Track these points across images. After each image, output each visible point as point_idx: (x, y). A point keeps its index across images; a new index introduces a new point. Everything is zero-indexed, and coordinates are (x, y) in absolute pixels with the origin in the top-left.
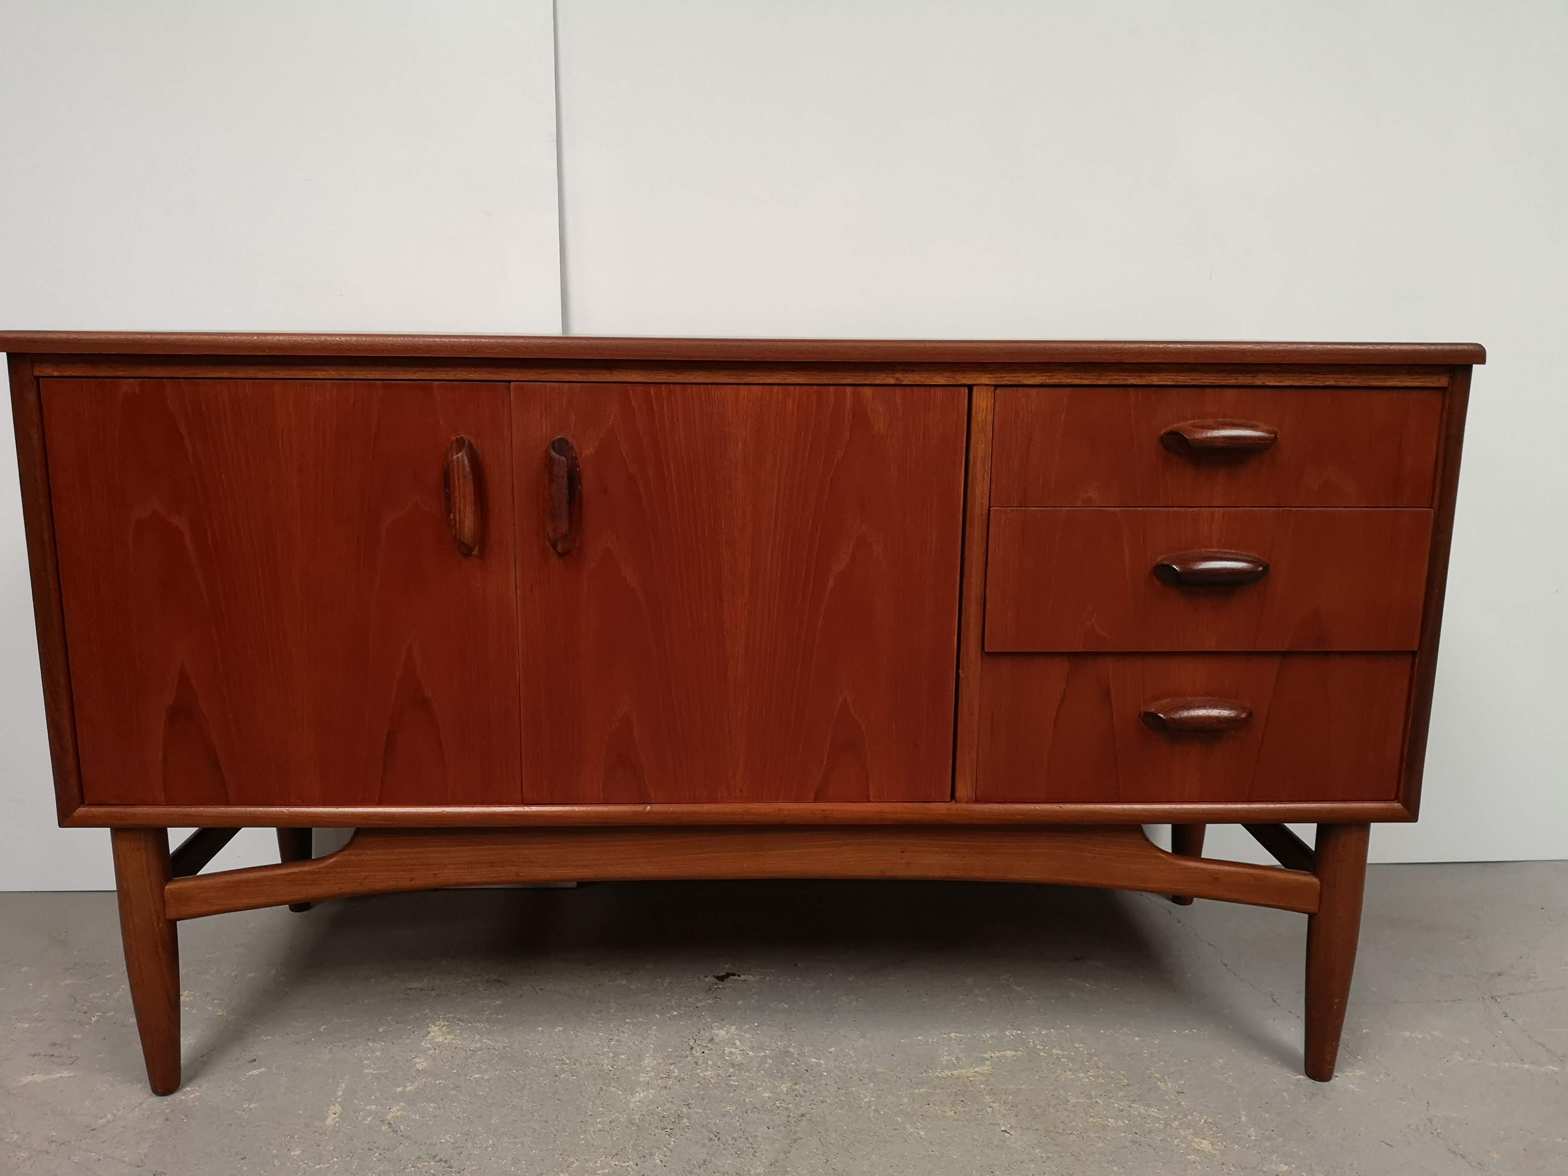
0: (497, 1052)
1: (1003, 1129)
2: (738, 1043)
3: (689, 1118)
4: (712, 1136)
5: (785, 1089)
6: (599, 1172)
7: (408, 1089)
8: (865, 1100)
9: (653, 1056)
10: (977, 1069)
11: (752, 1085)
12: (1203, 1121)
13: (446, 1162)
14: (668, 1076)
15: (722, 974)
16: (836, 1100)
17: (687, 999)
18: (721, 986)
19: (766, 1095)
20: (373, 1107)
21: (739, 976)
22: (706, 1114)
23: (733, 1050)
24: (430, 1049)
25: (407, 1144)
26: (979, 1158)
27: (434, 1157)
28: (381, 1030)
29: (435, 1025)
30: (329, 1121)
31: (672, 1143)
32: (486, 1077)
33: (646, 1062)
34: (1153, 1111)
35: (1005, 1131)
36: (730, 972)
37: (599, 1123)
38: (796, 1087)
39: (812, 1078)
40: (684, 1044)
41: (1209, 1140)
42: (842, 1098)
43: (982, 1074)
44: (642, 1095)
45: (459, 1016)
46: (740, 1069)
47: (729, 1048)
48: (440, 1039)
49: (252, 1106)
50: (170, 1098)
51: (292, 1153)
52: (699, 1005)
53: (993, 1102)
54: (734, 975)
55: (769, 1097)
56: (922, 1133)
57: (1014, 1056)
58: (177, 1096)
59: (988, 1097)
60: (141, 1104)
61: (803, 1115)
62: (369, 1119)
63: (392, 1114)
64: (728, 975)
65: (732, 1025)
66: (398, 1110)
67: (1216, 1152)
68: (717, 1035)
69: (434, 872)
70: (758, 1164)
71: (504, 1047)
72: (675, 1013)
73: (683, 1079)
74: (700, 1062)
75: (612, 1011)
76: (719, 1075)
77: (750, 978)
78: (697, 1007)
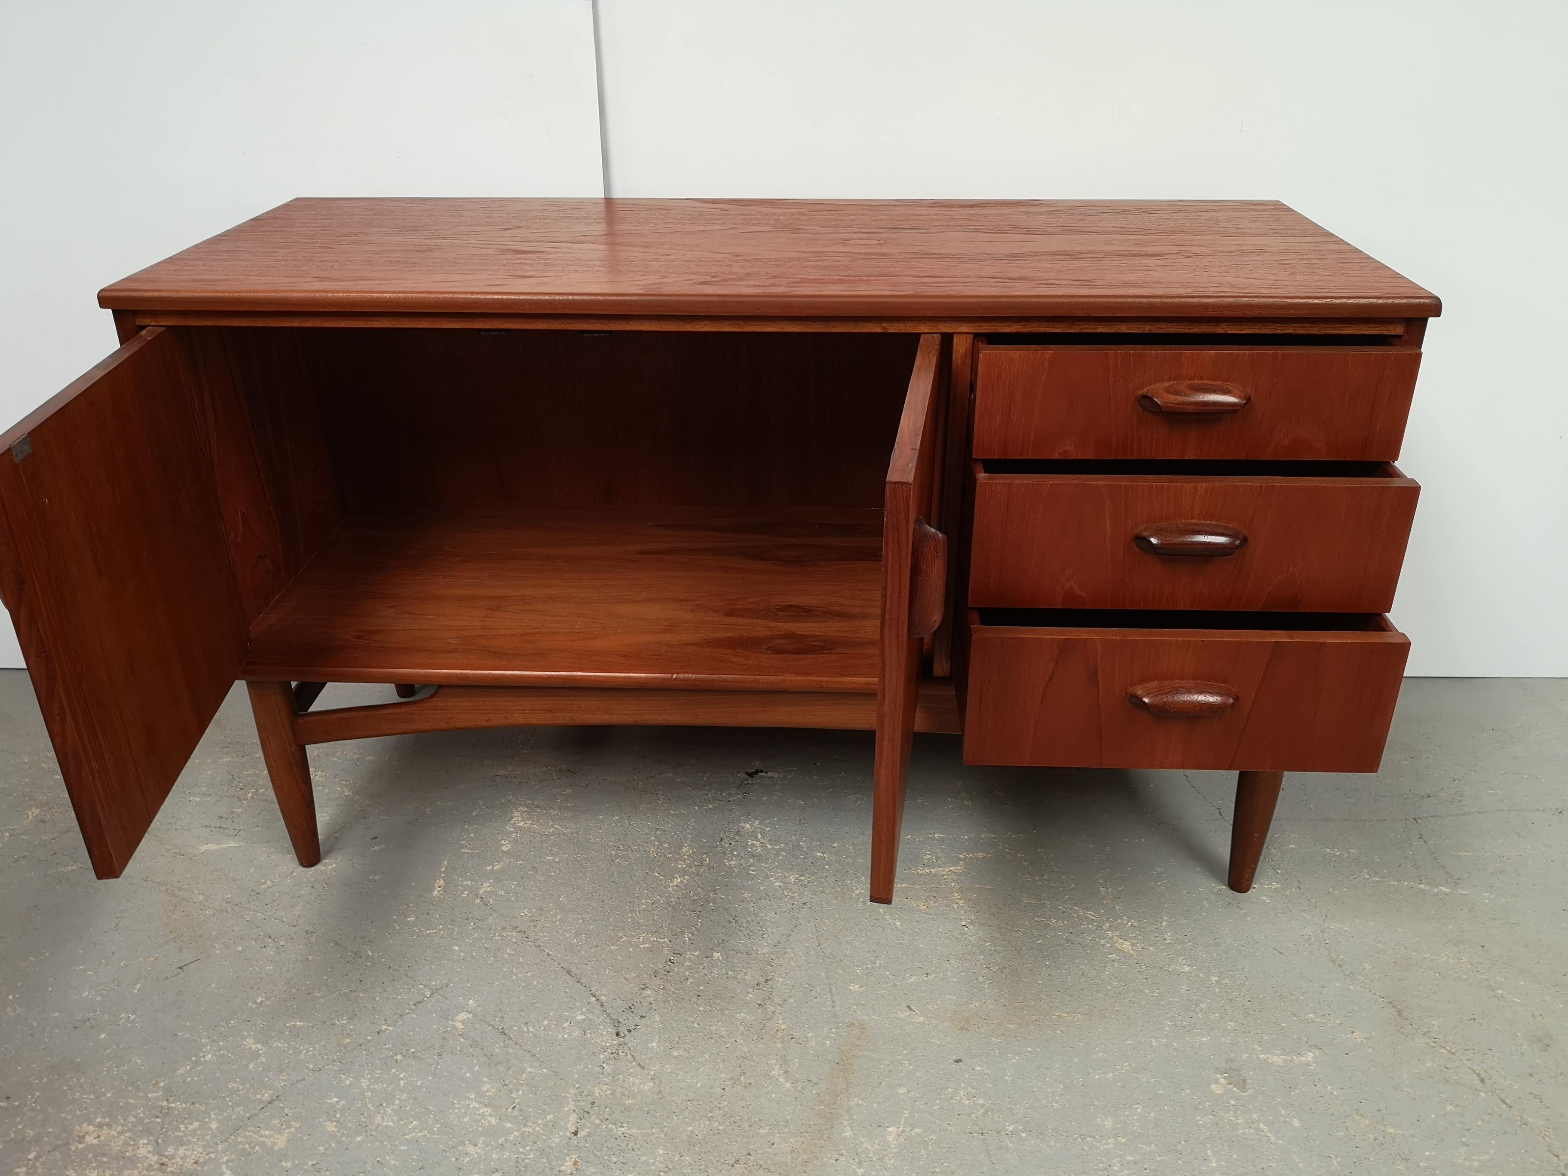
0: (565, 838)
1: (964, 923)
2: (759, 836)
3: (715, 903)
4: (731, 919)
5: (793, 880)
6: (641, 946)
7: (496, 867)
8: (856, 892)
9: (690, 845)
10: (952, 868)
11: (767, 875)
12: (1130, 924)
13: (524, 933)
14: (701, 864)
15: (752, 771)
16: (833, 891)
17: (722, 794)
18: (750, 782)
19: (777, 884)
20: (469, 883)
21: (766, 773)
22: (728, 899)
23: (755, 842)
24: (512, 832)
25: (495, 916)
26: (939, 947)
27: (516, 928)
28: (474, 814)
29: (518, 811)
30: (435, 893)
31: (699, 924)
32: (557, 860)
33: (684, 850)
34: (1090, 914)
35: (965, 926)
36: (759, 769)
37: (643, 904)
38: (802, 878)
39: (816, 870)
40: (716, 835)
41: (1130, 941)
42: (838, 890)
43: (955, 873)
44: (679, 880)
45: (536, 803)
46: (759, 860)
47: (752, 840)
48: (521, 824)
49: (376, 878)
50: (313, 868)
51: (409, 919)
52: (731, 799)
53: (960, 900)
54: (762, 772)
55: (779, 886)
56: (898, 924)
57: (984, 857)
58: (320, 867)
59: (956, 894)
60: (292, 873)
61: (804, 904)
62: (466, 893)
63: (483, 890)
64: (757, 772)
65: (757, 819)
66: (488, 886)
67: (1133, 952)
68: (743, 828)
69: (505, 716)
70: (765, 944)
71: (572, 833)
72: (711, 806)
73: (713, 868)
74: (727, 852)
75: (660, 802)
76: (741, 865)
77: (776, 775)
78: (729, 801)
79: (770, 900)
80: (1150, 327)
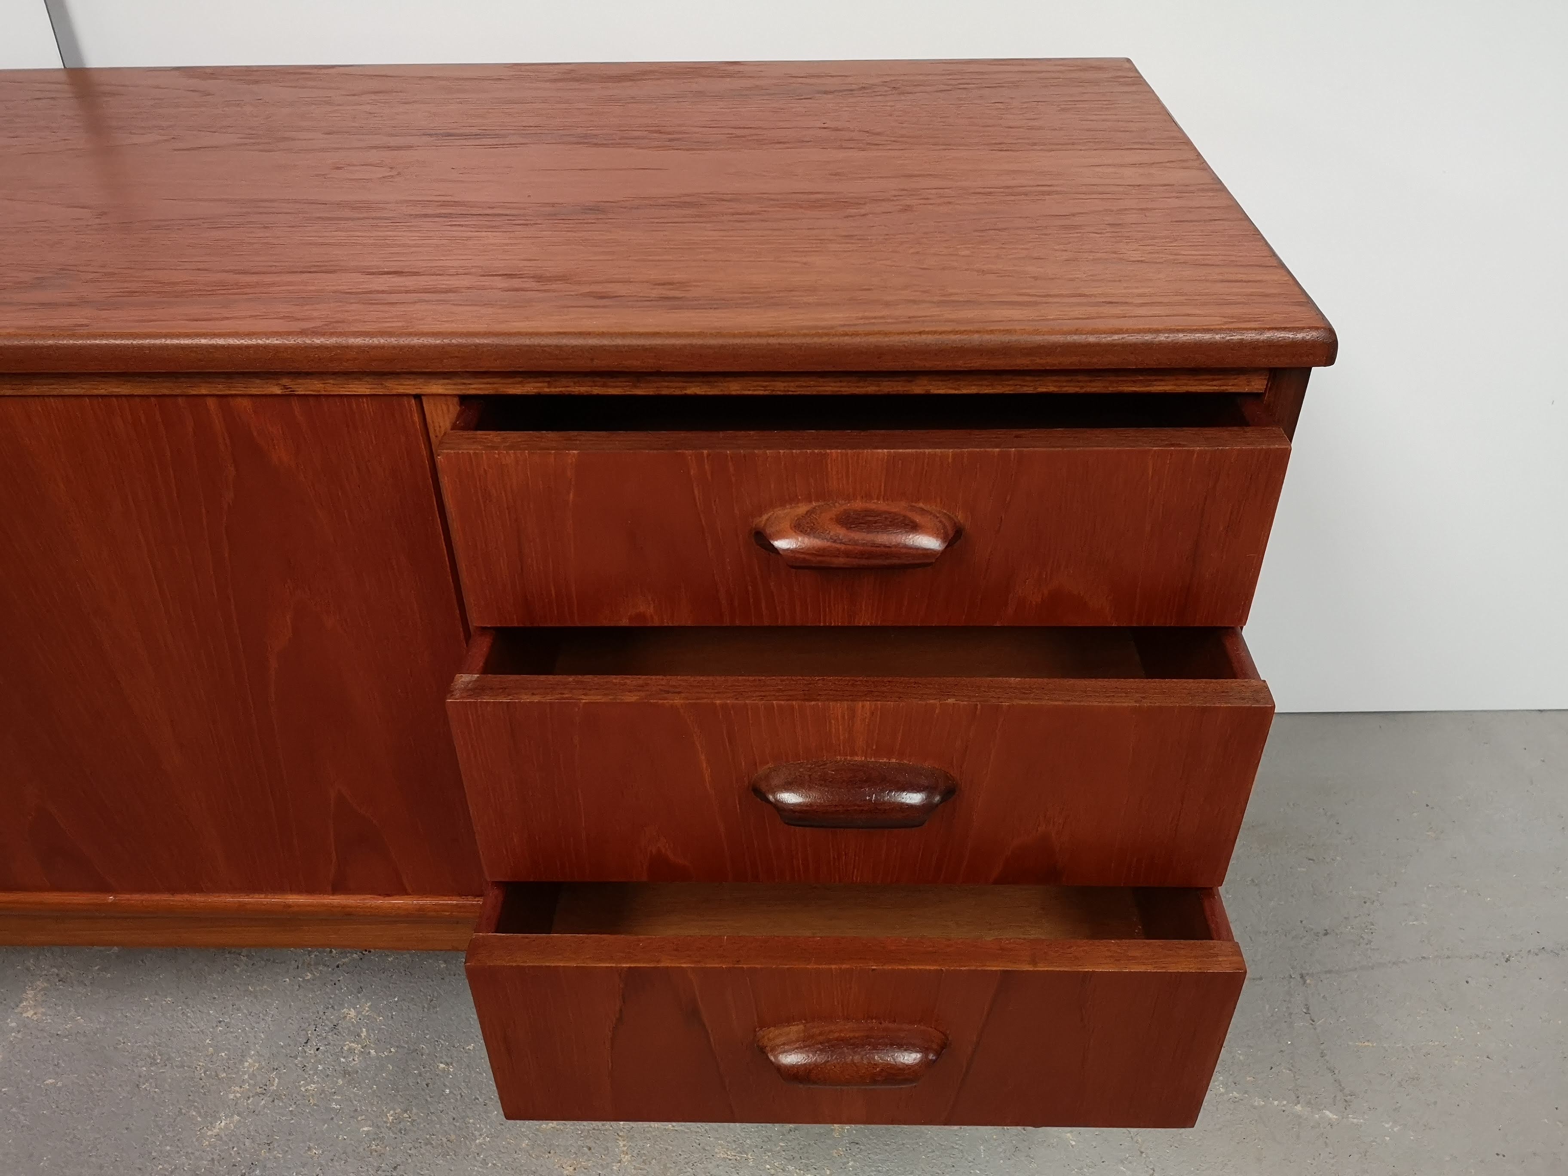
0: (85, 1040)
2: (364, 1033)
5: (391, 1118)
9: (258, 1054)
11: (355, 1110)
14: (264, 1092)
19: (366, 1129)
23: (354, 1045)
24: (12, 1029)
29: (33, 989)
32: (59, 1084)
33: (247, 1064)
38: (405, 1115)
39: (429, 1100)
40: (302, 1033)
44: (223, 1124)
46: (351, 1081)
47: (351, 1042)
48: (30, 1014)
68: (345, 1017)
71: (97, 1031)
72: (309, 976)
73: (279, 1098)
74: (308, 1067)
75: (238, 970)
76: (323, 1091)
78: (338, 967)
79: (346, 1161)
80: (786, 384)
